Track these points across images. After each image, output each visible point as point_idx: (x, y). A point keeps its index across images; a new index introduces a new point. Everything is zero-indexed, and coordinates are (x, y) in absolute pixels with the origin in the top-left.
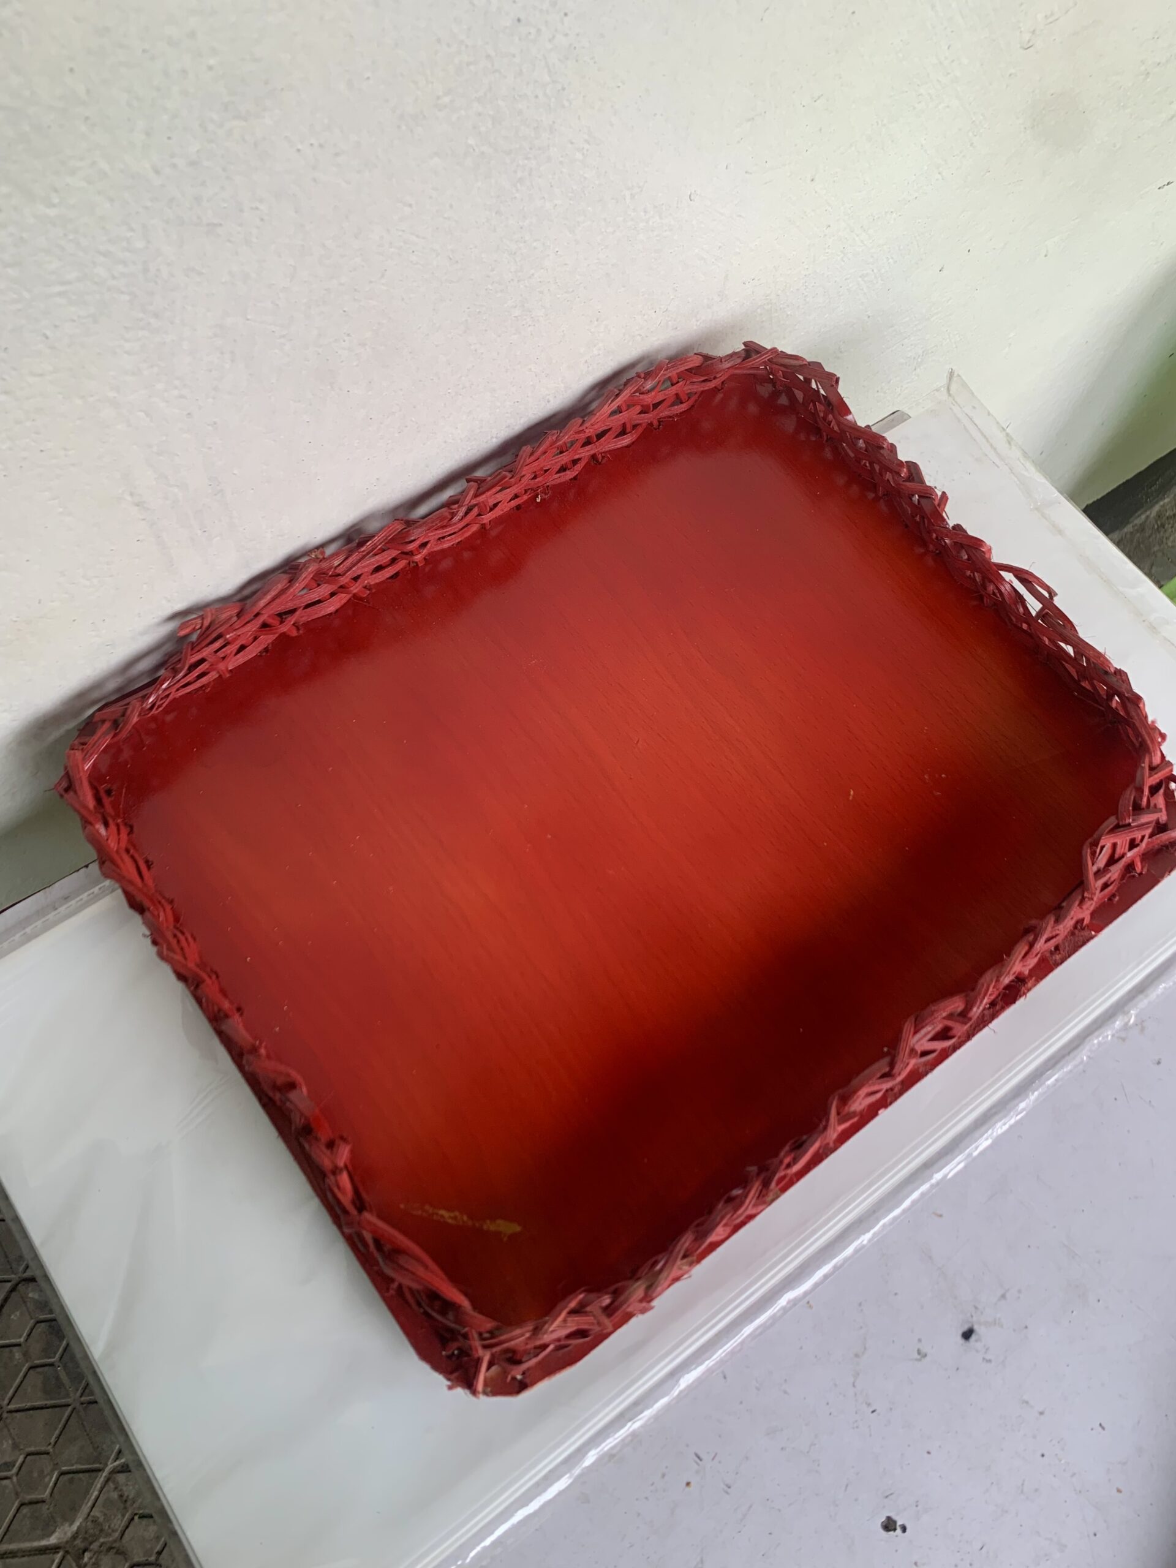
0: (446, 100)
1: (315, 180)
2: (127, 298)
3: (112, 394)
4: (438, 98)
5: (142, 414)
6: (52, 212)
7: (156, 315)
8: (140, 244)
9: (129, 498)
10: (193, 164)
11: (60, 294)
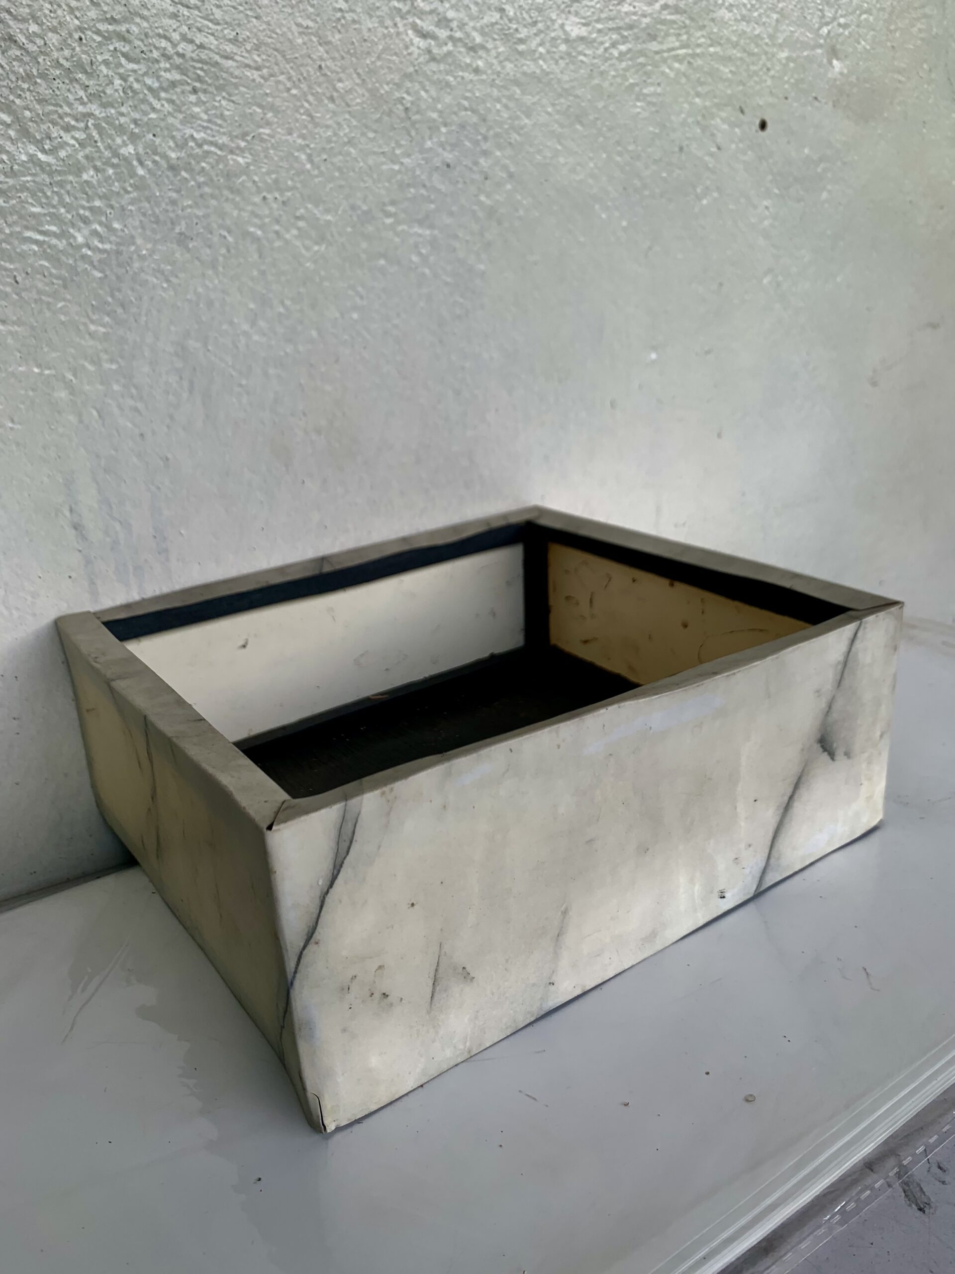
1: (277, 233)
2: (99, 275)
3: (69, 376)
5: (95, 413)
7: (123, 306)
8: (117, 225)
9: (67, 514)
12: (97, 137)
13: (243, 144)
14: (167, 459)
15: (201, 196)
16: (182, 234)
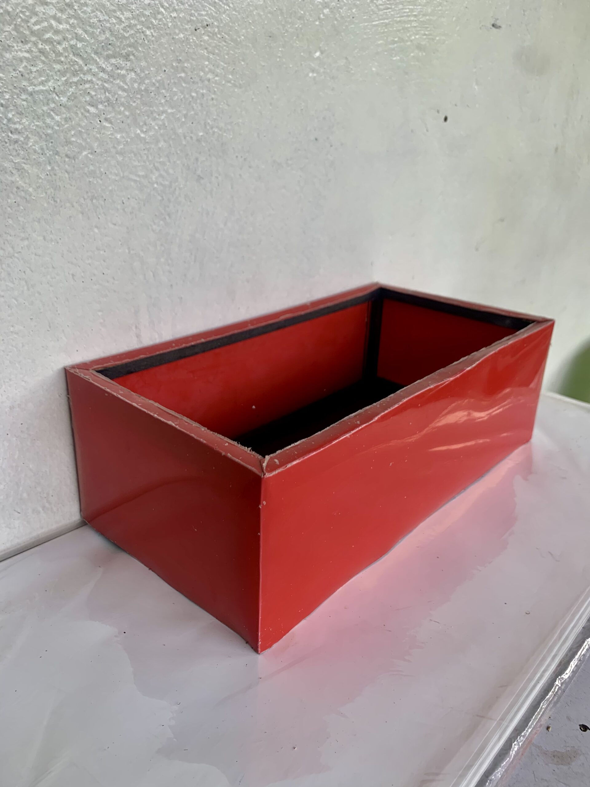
0: (290, 162)
1: (240, 175)
2: (160, 198)
3: (142, 254)
4: (287, 160)
6: (142, 135)
7: (169, 215)
8: (171, 171)
10: (198, 141)
11: (135, 181)
12: (166, 124)
13: (229, 127)
14: (181, 298)
15: (210, 155)
16: (199, 176)
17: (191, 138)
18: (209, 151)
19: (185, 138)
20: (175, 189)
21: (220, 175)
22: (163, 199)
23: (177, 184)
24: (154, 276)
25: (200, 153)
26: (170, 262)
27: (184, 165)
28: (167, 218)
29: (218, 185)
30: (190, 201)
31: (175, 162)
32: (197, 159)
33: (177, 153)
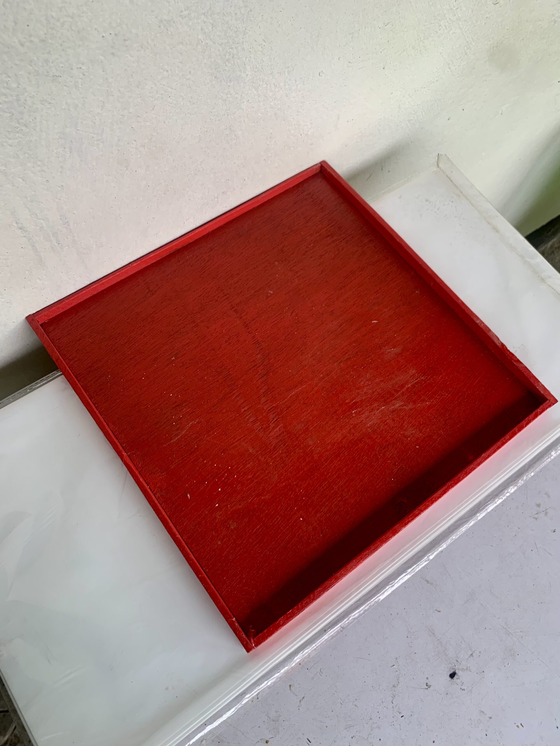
14: (62, 186)
15: (63, 50)
16: (54, 76)
17: (31, 41)
18: (61, 45)
19: (22, 45)
20: (26, 100)
21: (83, 64)
22: (13, 114)
23: (26, 94)
24: (23, 180)
25: (49, 53)
26: (39, 163)
27: (29, 73)
28: (24, 128)
29: (84, 75)
30: (50, 103)
31: (16, 75)
32: (46, 61)
33: (17, 65)
